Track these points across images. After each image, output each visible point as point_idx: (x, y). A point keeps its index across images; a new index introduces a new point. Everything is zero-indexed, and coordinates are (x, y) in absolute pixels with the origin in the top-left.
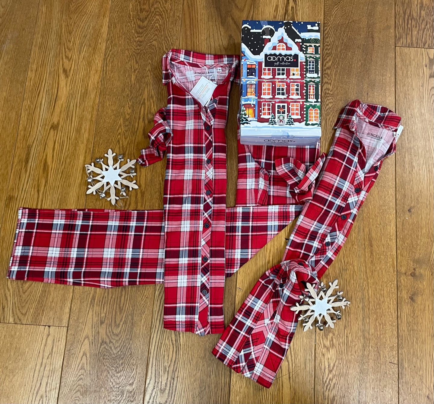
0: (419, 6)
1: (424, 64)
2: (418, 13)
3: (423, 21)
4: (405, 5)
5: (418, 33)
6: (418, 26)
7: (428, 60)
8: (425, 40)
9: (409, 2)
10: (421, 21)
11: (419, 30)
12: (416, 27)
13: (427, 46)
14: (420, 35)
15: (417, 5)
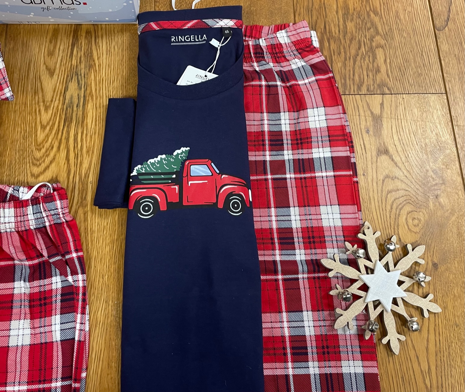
0: (340, 13)
1: (363, 127)
2: (341, 27)
3: (351, 40)
4: (314, 13)
5: (345, 65)
6: (342, 50)
7: (370, 119)
8: (360, 77)
9: (320, 7)
10: (348, 42)
11: (346, 59)
12: (339, 54)
13: (364, 90)
14: (348, 69)
15: (337, 12)
